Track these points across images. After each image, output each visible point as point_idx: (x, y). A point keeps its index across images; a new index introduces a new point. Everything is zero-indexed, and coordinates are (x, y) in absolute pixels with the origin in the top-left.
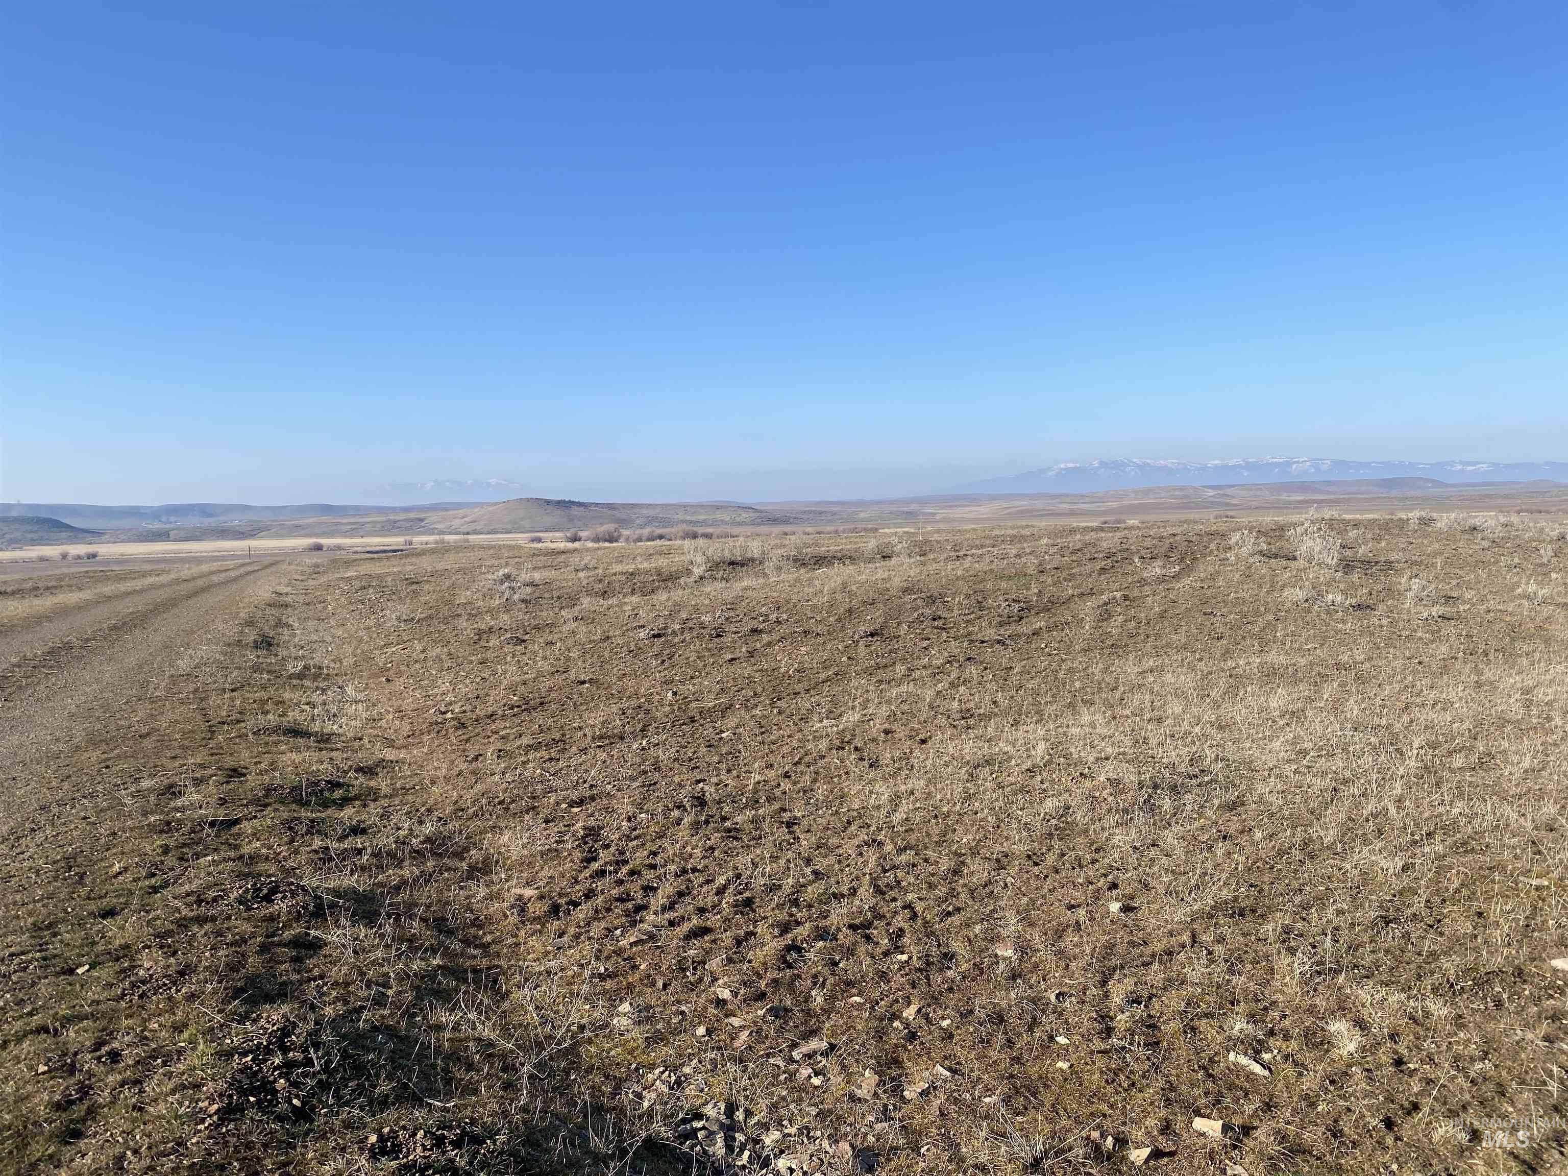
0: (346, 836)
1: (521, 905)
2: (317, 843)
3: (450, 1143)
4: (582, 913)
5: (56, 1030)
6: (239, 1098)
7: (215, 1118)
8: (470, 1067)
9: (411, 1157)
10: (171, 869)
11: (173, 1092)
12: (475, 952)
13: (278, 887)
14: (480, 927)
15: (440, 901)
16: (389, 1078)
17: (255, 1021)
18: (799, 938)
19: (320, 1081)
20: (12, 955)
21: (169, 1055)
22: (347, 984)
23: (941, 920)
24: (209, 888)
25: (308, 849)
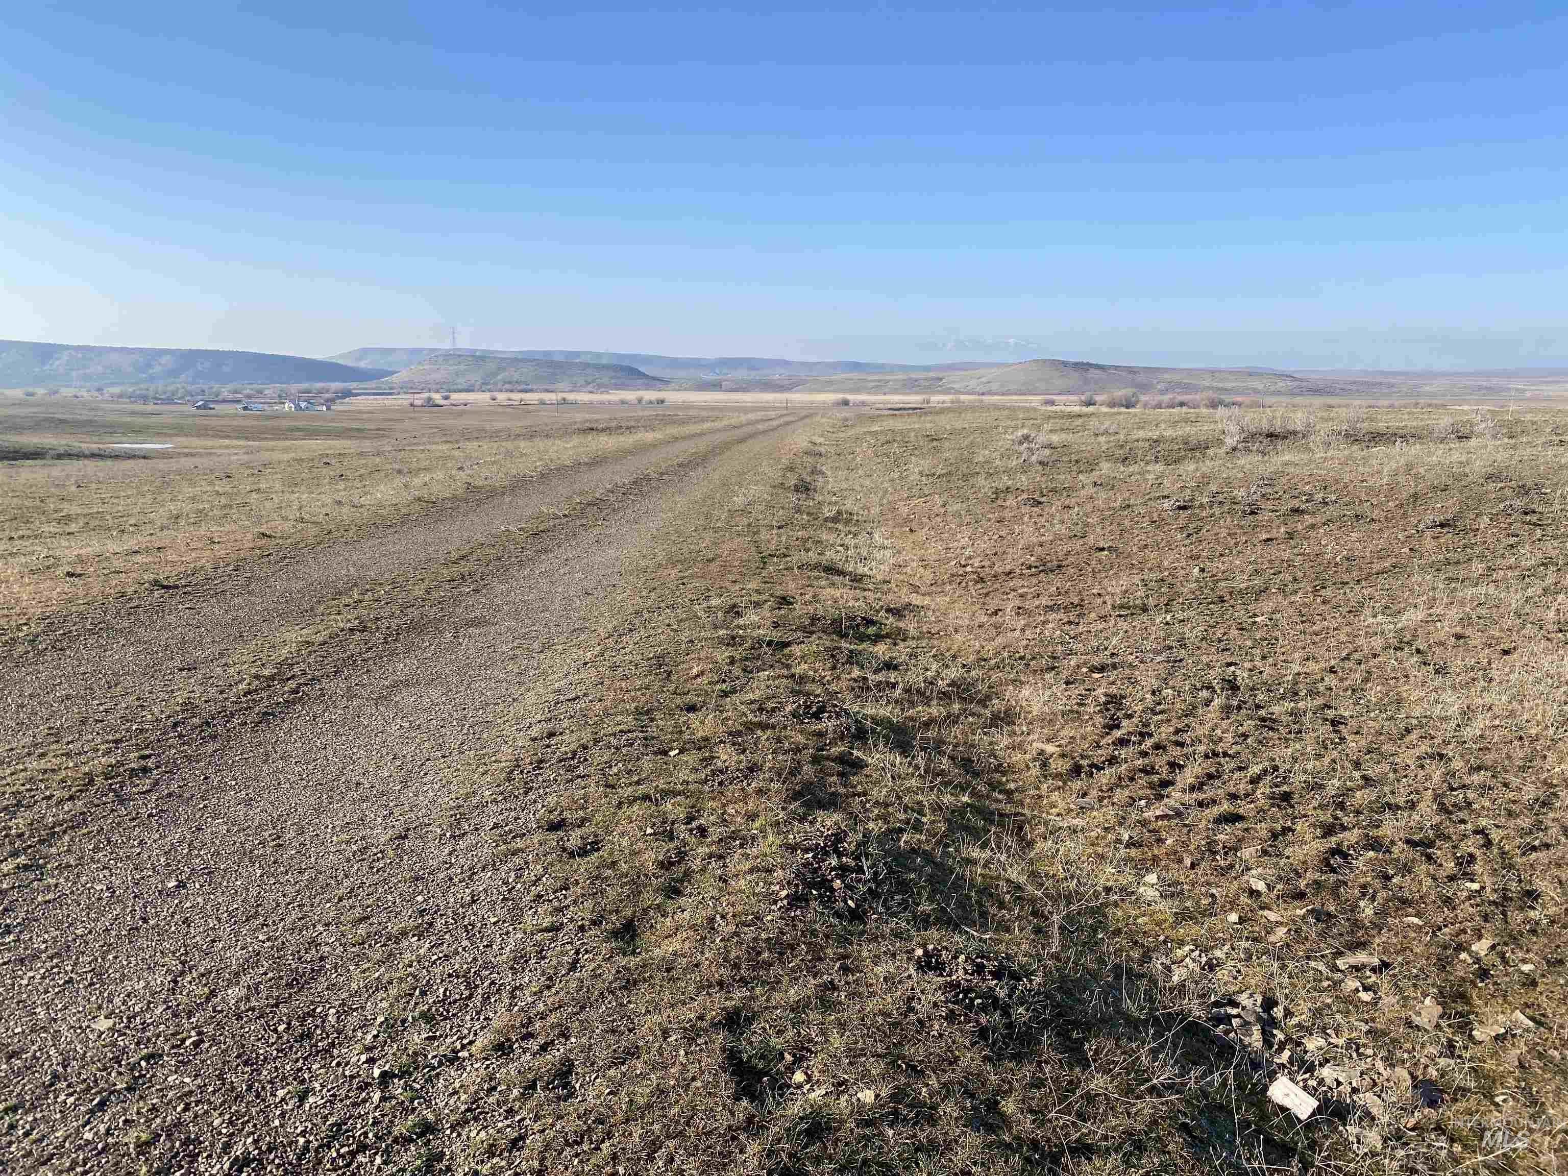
0: (881, 670)
1: (1043, 760)
2: (856, 673)
3: (990, 972)
4: (1105, 777)
5: (657, 800)
6: (803, 889)
7: (785, 902)
8: (1002, 905)
9: (954, 977)
10: (738, 678)
11: (751, 871)
12: (1000, 797)
13: (824, 707)
14: (1004, 774)
15: (965, 743)
16: (931, 899)
17: (812, 823)
18: (1346, 843)
19: (870, 889)
20: (621, 731)
21: (744, 838)
22: (886, 805)
23: (1524, 854)
24: (768, 699)
25: (848, 676)
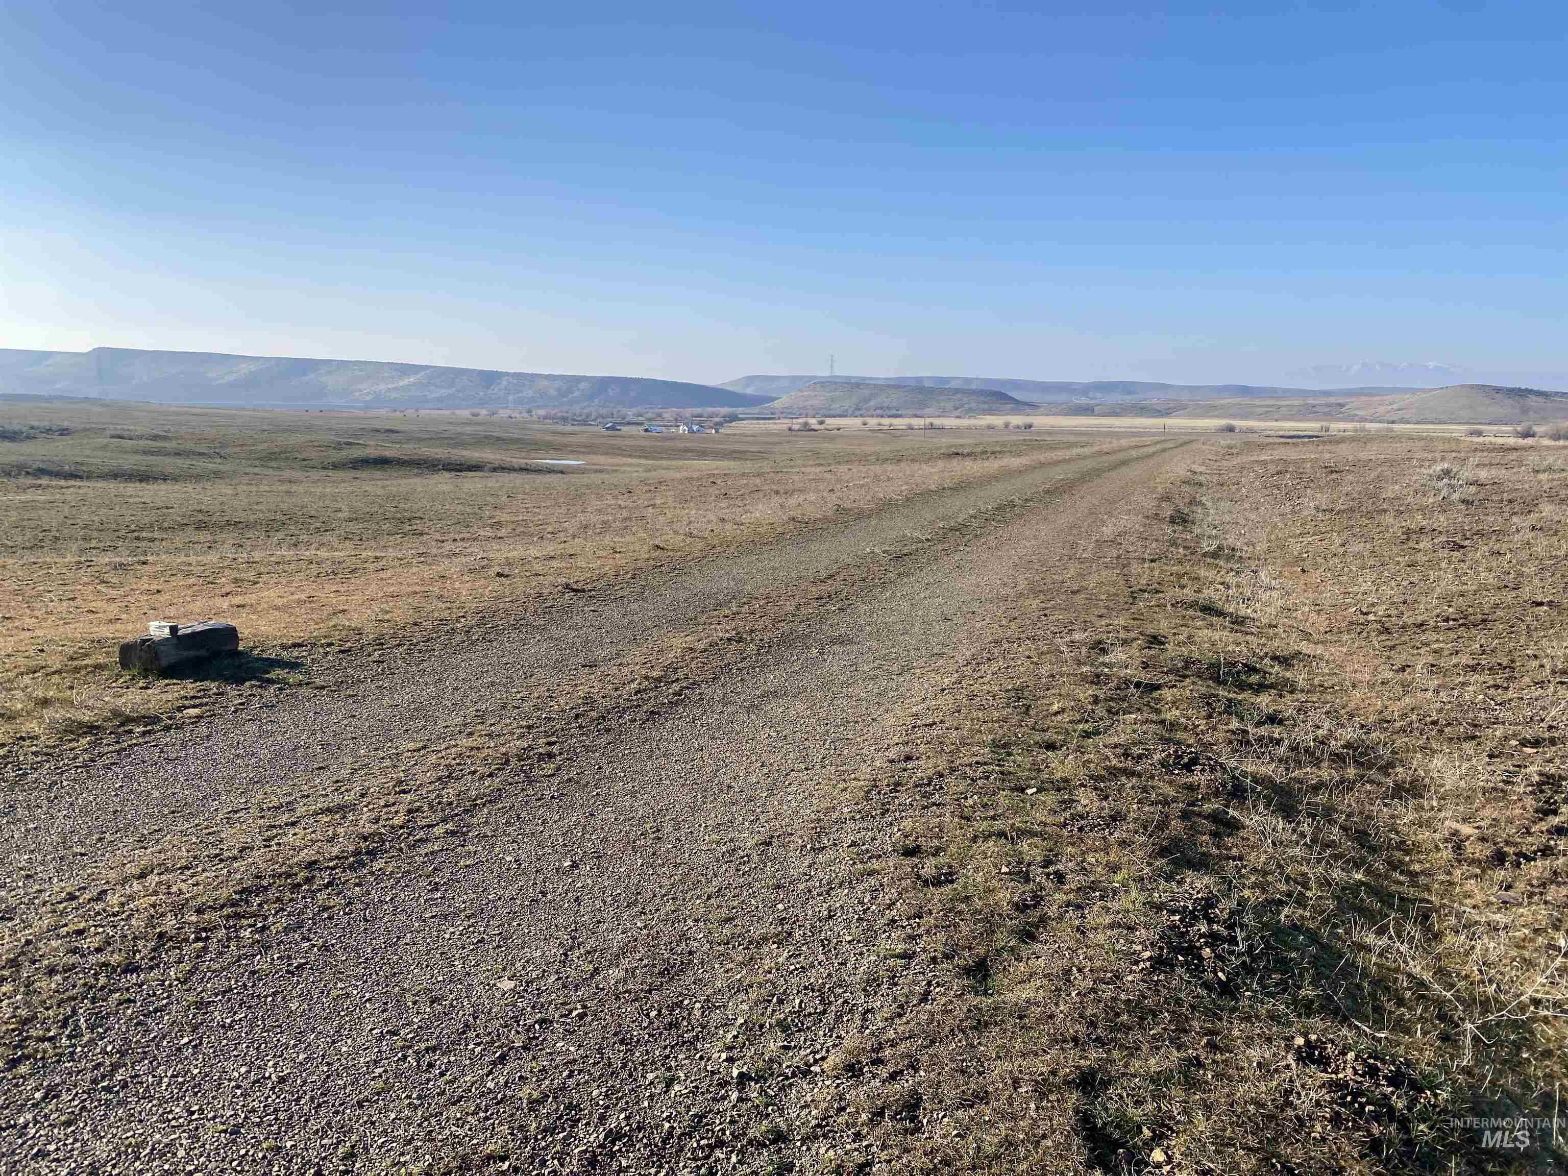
0: (1263, 723)
1: (1457, 843)
2: (1235, 724)
3: (1385, 1077)
4: (1537, 869)
5: (1012, 838)
6: (1169, 953)
7: (1148, 964)
8: (1401, 1002)
9: (1341, 1076)
10: (1101, 719)
11: (1111, 926)
12: (1402, 878)
13: (1198, 758)
14: (1407, 852)
15: (1361, 813)
16: (1315, 983)
17: (1180, 883)
19: (1244, 963)
20: (977, 763)
21: (1104, 890)
22: (1266, 873)
24: (1135, 744)
25: (1225, 727)
